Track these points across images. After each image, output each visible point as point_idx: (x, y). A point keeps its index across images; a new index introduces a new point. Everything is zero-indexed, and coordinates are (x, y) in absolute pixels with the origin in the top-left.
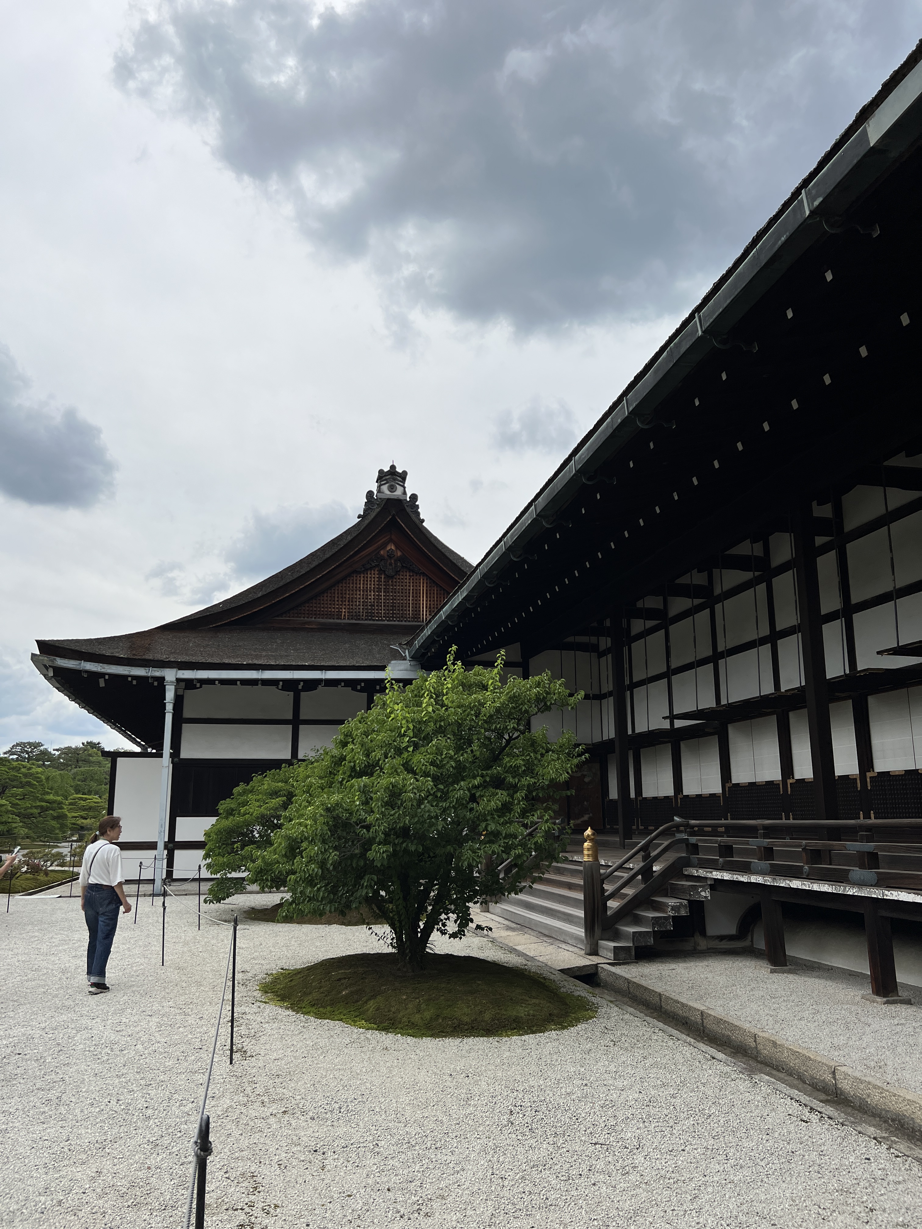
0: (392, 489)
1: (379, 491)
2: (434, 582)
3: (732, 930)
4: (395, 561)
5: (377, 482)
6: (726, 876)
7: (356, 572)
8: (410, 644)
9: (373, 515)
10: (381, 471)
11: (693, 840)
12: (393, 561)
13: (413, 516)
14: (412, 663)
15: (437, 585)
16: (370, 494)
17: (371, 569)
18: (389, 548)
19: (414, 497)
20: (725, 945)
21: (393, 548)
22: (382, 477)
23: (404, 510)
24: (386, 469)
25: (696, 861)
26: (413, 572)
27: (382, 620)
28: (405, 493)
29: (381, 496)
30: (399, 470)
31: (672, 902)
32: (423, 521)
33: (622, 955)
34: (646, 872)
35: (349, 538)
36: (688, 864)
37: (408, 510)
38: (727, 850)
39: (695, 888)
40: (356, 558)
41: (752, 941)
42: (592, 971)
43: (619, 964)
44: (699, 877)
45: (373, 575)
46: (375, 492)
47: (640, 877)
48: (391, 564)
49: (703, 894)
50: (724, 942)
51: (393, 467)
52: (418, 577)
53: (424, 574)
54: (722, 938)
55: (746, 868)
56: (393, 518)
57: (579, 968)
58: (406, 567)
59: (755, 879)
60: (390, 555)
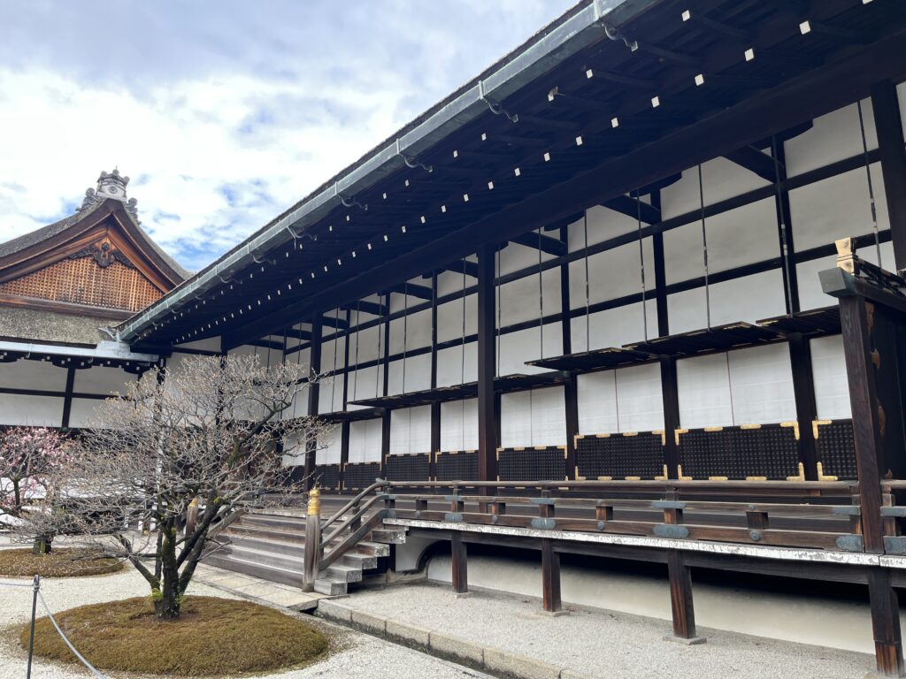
0: (112, 190)
1: (100, 190)
2: (145, 277)
3: (412, 566)
4: (109, 253)
5: (98, 181)
6: (424, 524)
7: (69, 258)
8: (121, 328)
9: (90, 210)
10: (104, 173)
11: (393, 496)
12: (106, 253)
13: (132, 218)
14: (123, 345)
15: (148, 280)
16: (90, 192)
17: (84, 257)
18: (104, 241)
19: (133, 202)
20: (409, 578)
21: (108, 242)
22: (103, 179)
23: (124, 211)
24: (110, 172)
25: (394, 513)
26: (126, 265)
27: (90, 305)
28: (125, 196)
29: (100, 194)
30: (122, 175)
31: (377, 546)
32: (139, 223)
33: (337, 591)
34: (355, 524)
35: (66, 227)
36: (386, 516)
37: (128, 211)
38: (423, 504)
39: (395, 534)
40: (70, 246)
41: (427, 574)
42: (313, 606)
43: (335, 598)
44: (397, 525)
45: (85, 264)
46: (96, 191)
47: (349, 528)
48: (104, 256)
49: (401, 538)
50: (408, 576)
51: (116, 171)
52: (130, 271)
53: (136, 269)
54: (406, 572)
55: (441, 518)
56: (112, 216)
57: (304, 604)
58: (119, 261)
59: (448, 526)
60: (105, 248)
